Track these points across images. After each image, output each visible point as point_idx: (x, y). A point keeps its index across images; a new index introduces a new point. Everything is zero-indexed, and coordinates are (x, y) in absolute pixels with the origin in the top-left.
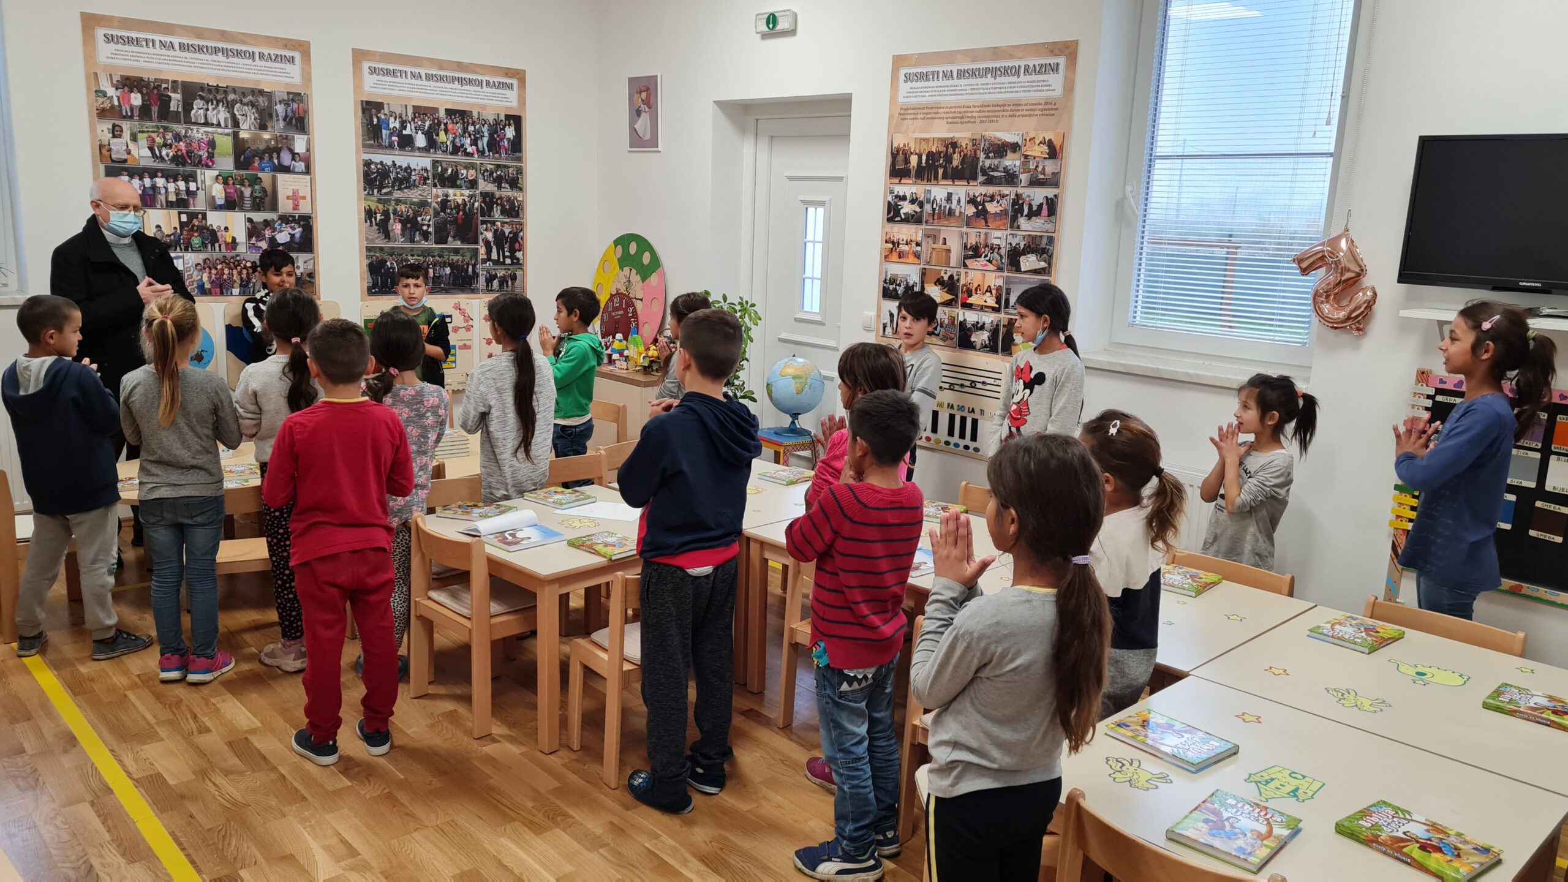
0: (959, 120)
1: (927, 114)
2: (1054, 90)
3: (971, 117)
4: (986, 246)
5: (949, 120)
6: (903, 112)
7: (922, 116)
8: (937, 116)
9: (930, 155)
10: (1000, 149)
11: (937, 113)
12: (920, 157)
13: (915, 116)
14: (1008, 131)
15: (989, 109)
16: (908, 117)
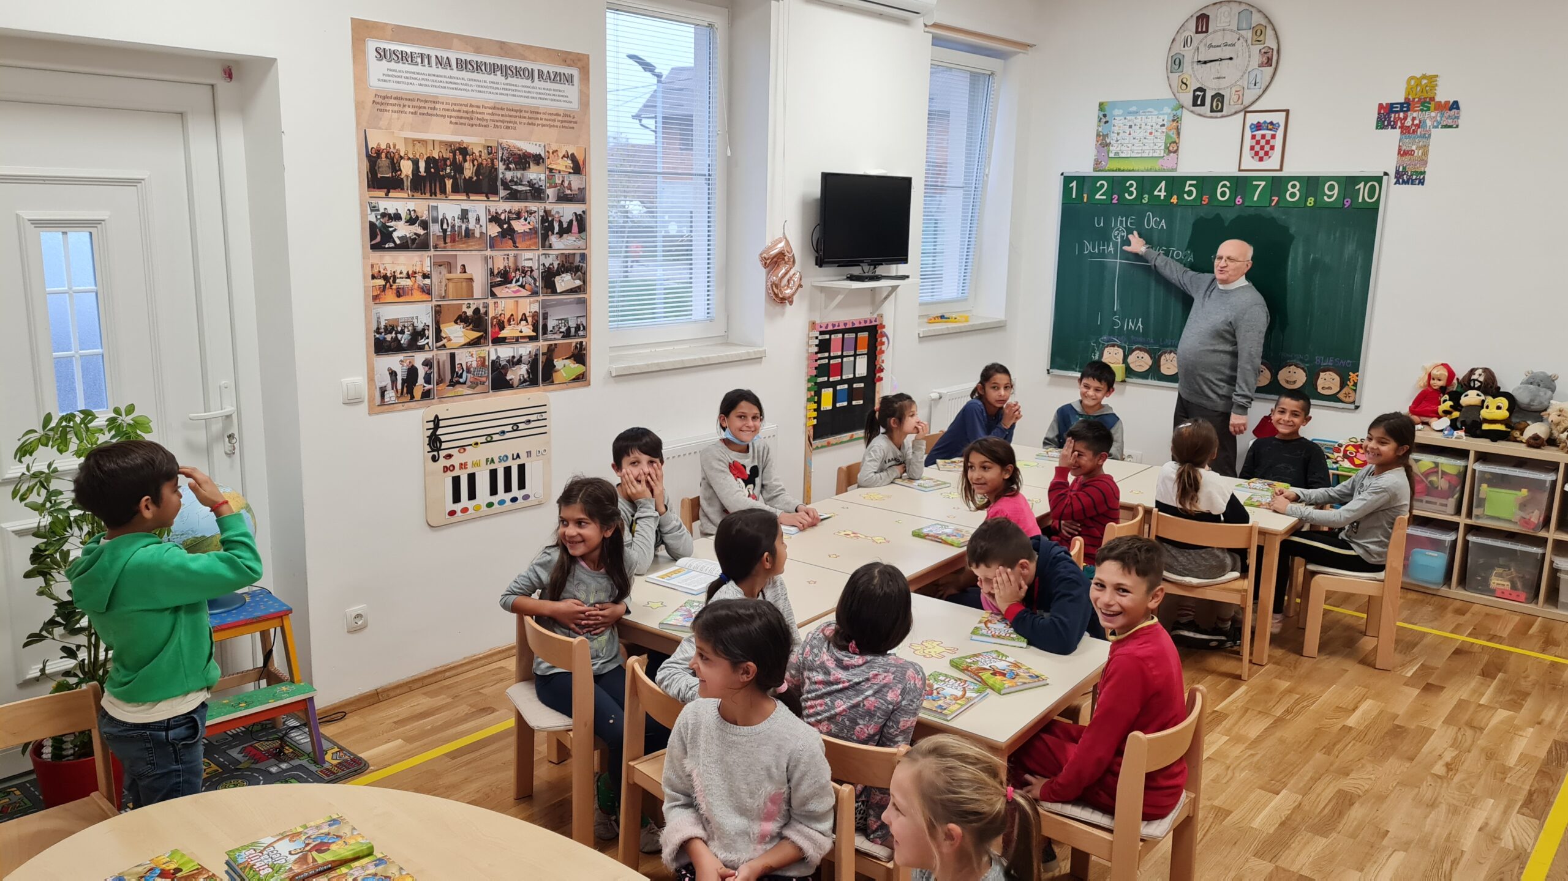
0: (467, 121)
1: (420, 107)
2: (571, 102)
3: (483, 120)
4: (517, 269)
5: (453, 120)
6: (379, 100)
7: (412, 110)
8: (435, 112)
9: (429, 161)
10: (523, 160)
11: (435, 109)
12: (416, 163)
13: (401, 109)
14: (527, 139)
15: (503, 112)
16: (389, 108)
